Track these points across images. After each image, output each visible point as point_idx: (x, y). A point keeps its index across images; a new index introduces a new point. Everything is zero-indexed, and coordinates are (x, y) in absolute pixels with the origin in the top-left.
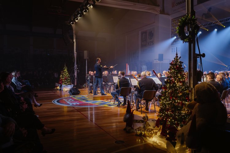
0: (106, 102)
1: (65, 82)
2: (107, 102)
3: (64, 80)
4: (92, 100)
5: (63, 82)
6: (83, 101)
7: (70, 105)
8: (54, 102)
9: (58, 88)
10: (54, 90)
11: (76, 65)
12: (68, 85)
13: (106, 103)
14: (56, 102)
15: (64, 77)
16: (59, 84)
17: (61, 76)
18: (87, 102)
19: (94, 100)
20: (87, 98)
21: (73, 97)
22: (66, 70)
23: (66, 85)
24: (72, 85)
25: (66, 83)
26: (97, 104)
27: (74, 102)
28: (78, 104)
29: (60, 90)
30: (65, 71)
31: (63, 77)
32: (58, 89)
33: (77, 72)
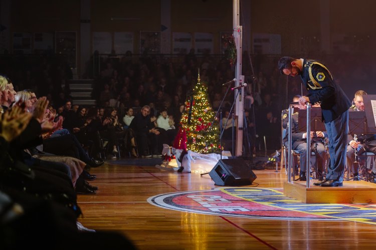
0: (362, 209)
1: (198, 140)
2: (366, 212)
3: (194, 132)
4: (303, 203)
5: (191, 141)
6: (266, 204)
7: (211, 211)
8: (153, 200)
9: (174, 163)
10: (159, 171)
11: (242, 78)
12: (211, 152)
13: (361, 212)
14: (160, 200)
15: (193, 124)
16: (177, 147)
17: (184, 118)
18: (278, 207)
19: (307, 203)
20: (283, 195)
21: (226, 192)
22: (201, 96)
23: (203, 153)
24: (226, 155)
25: (201, 147)
26: (320, 214)
27: (227, 204)
28: (244, 210)
29: (181, 170)
30: (199, 101)
31: (189, 124)
32: (171, 170)
33: (246, 102)
